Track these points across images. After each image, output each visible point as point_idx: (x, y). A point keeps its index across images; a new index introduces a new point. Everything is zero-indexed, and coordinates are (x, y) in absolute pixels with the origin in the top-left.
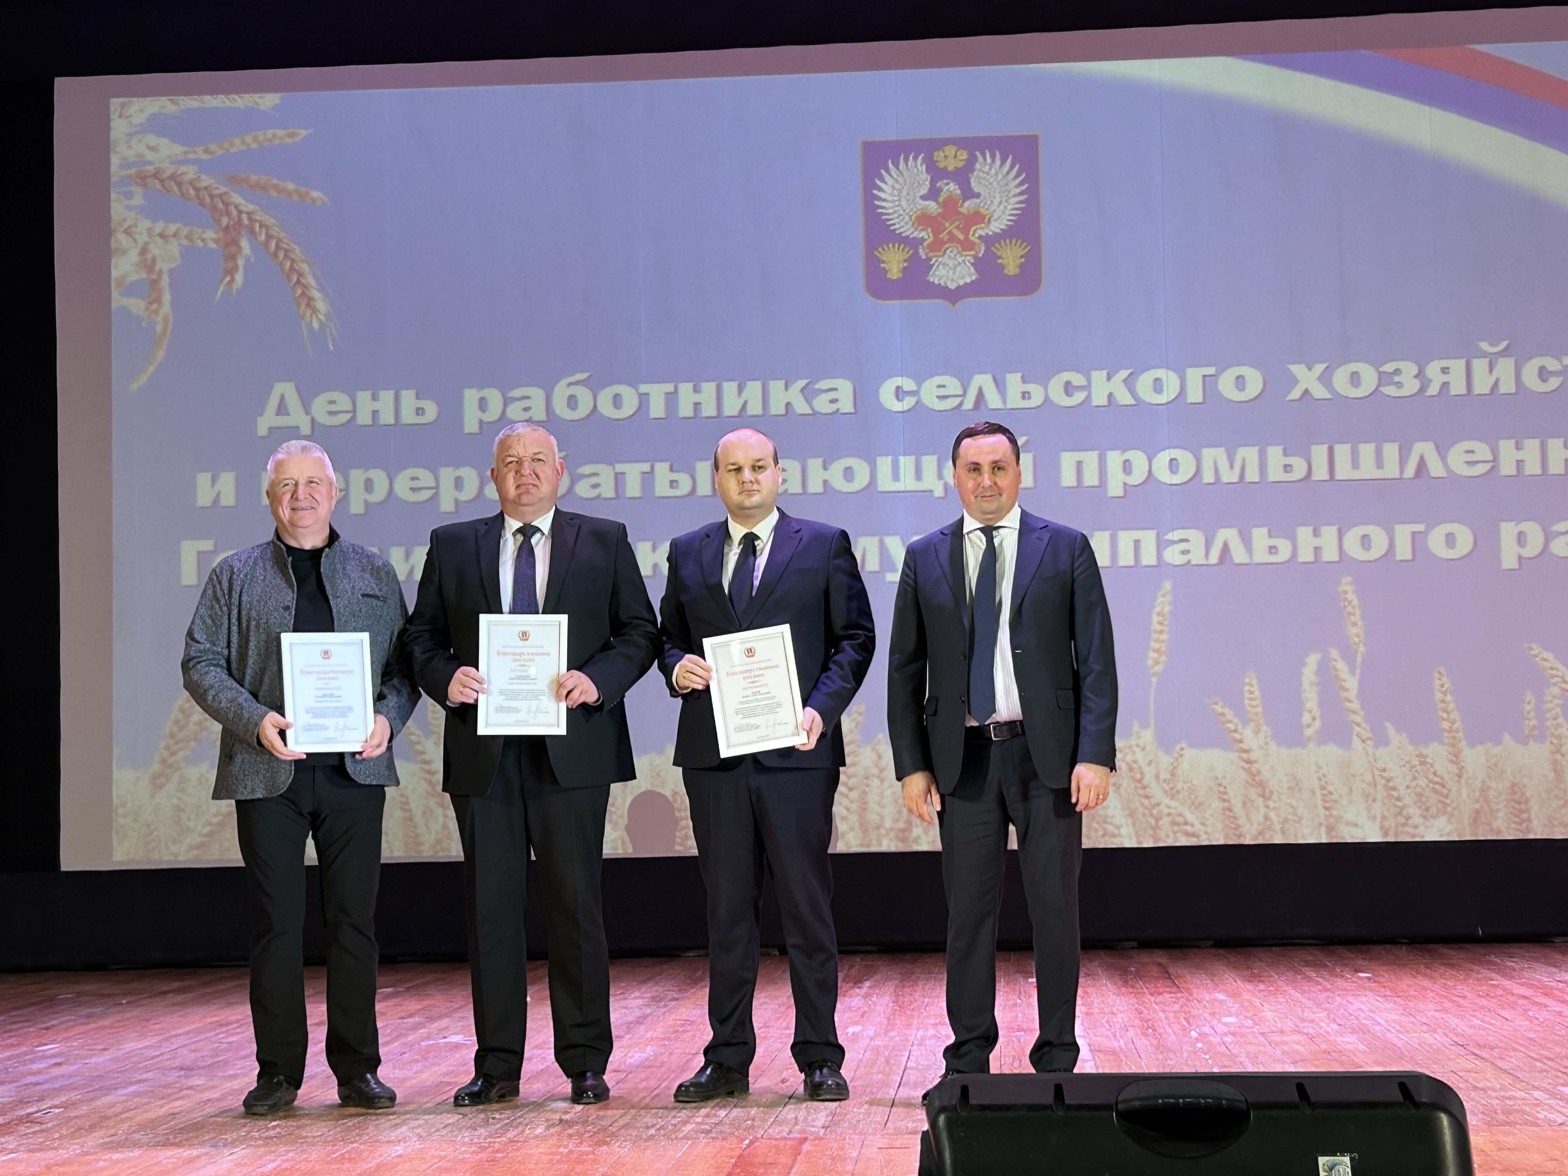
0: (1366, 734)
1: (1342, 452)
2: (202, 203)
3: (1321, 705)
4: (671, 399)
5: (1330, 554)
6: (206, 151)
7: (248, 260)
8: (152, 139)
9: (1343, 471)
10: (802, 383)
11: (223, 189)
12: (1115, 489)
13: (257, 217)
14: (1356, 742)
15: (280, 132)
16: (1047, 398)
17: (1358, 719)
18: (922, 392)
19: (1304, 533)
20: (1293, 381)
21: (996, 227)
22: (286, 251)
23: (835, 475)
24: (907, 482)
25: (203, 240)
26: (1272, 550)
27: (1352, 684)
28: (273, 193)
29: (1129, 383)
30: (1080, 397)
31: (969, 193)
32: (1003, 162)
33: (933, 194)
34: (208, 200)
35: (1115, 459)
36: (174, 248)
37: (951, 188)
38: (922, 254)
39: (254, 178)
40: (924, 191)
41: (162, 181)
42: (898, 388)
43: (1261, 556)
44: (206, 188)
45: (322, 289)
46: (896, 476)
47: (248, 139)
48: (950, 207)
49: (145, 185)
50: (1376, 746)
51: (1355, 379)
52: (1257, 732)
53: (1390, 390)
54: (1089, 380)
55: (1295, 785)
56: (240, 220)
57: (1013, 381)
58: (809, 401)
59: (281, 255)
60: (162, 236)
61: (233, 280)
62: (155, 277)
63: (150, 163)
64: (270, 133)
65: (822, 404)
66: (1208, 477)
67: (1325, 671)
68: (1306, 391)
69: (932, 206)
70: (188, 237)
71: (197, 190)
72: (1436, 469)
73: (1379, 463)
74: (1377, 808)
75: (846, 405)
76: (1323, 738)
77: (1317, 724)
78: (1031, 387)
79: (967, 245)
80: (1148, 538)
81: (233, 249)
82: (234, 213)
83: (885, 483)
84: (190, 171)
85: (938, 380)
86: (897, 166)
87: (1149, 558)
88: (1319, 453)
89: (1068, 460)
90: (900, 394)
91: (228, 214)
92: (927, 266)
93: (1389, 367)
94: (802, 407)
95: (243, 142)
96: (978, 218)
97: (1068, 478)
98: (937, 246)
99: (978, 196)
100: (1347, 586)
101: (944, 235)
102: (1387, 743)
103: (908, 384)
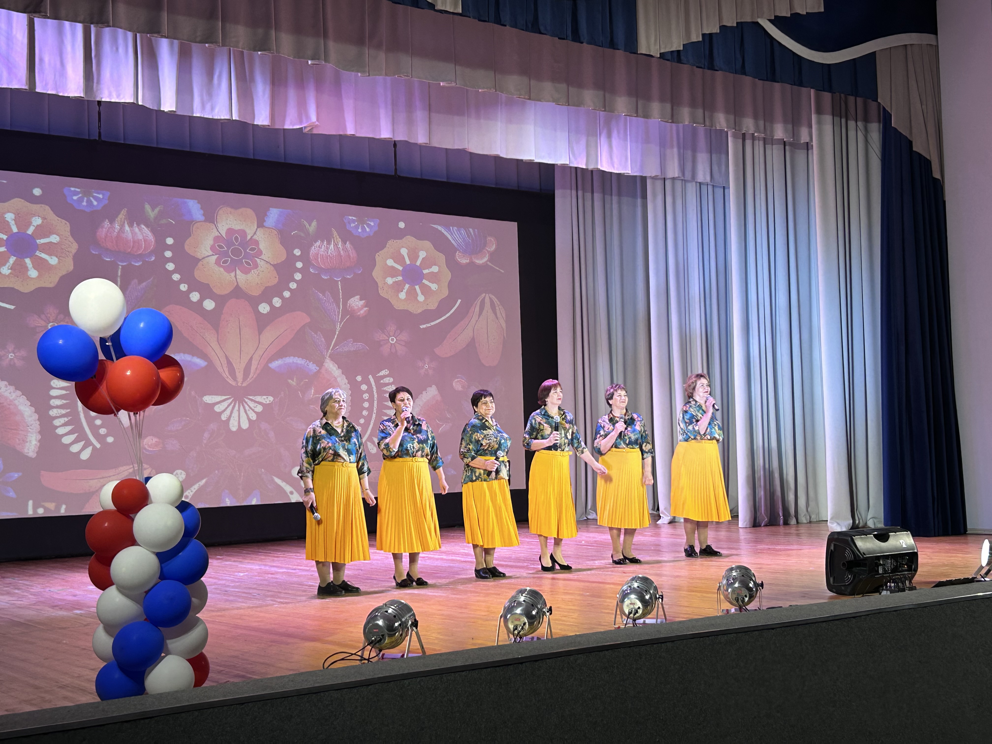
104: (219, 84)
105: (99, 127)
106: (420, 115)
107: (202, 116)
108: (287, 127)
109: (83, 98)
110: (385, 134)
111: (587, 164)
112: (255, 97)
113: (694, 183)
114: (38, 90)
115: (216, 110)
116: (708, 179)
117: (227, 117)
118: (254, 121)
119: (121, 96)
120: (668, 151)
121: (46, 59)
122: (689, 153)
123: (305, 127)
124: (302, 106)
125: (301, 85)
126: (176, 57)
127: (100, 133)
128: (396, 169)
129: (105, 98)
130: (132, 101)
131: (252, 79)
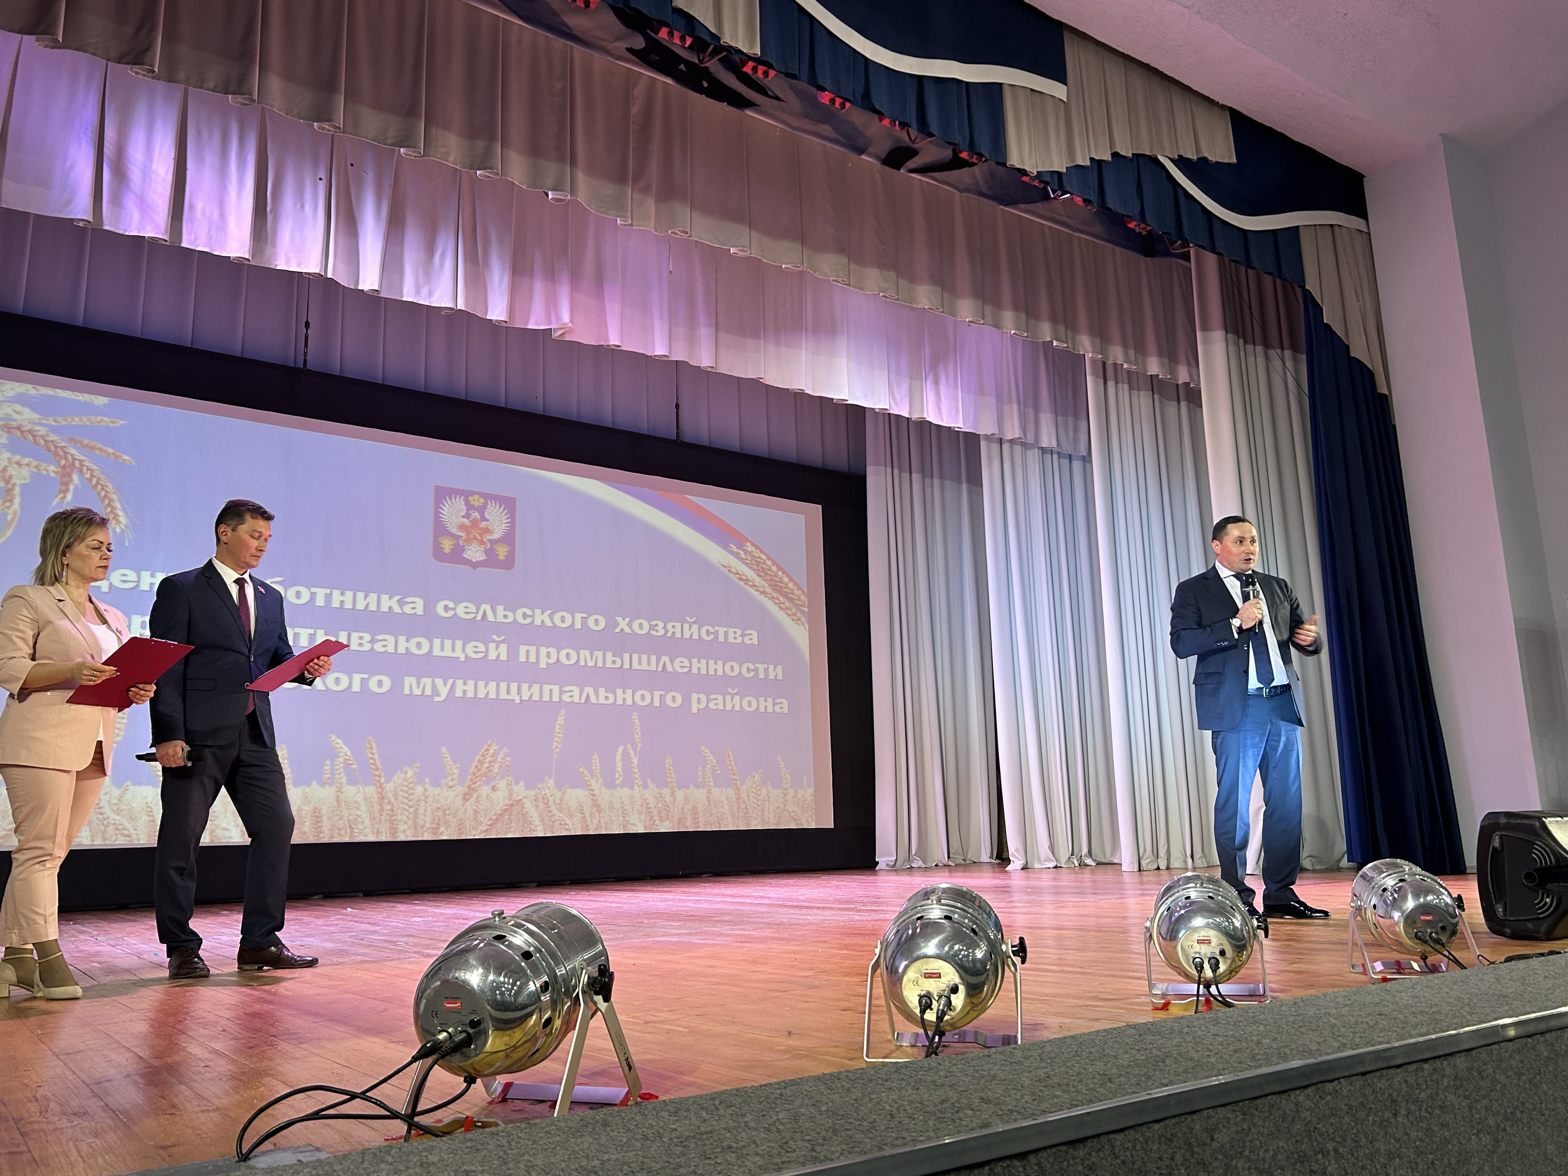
0: (640, 783)
1: (635, 657)
2: (49, 450)
3: (623, 769)
4: (328, 597)
5: (629, 702)
6: (55, 421)
7: (76, 487)
8: (19, 408)
9: (635, 666)
10: (398, 597)
11: (64, 444)
12: (543, 665)
13: (86, 464)
14: (636, 786)
15: (106, 419)
16: (515, 620)
17: (637, 776)
18: (457, 610)
19: (619, 691)
20: (618, 624)
21: (496, 536)
22: (103, 486)
23: (412, 645)
24: (448, 652)
25: (47, 470)
26: (607, 698)
27: (635, 760)
28: (98, 452)
29: (551, 616)
30: (529, 620)
31: (484, 519)
32: (500, 507)
33: (467, 516)
34: (53, 448)
35: (543, 650)
36: (25, 472)
37: (476, 515)
38: (461, 543)
39: (86, 442)
40: (463, 514)
41: (22, 432)
42: (446, 606)
43: (602, 701)
44: (52, 442)
45: (124, 510)
46: (442, 649)
47: (84, 419)
48: (475, 523)
49: (9, 432)
50: (643, 789)
51: (641, 626)
52: (597, 782)
53: (654, 633)
54: (533, 613)
55: (611, 807)
56: (73, 464)
57: (500, 609)
58: (401, 606)
59: (99, 487)
60: (18, 464)
61: (65, 497)
62: (10, 486)
63: (14, 420)
64: (99, 419)
65: (407, 609)
66: (582, 663)
67: (625, 754)
68: (622, 629)
69: (466, 521)
70: (36, 467)
71: (46, 441)
72: (669, 668)
73: (649, 664)
74: (643, 817)
75: (420, 611)
76: (623, 785)
77: (621, 778)
78: (508, 613)
79: (482, 543)
80: (556, 689)
81: (67, 479)
82: (70, 458)
83: (437, 652)
84: (42, 431)
85: (465, 604)
86: (451, 499)
87: (556, 698)
88: (626, 656)
89: (523, 649)
90: (446, 609)
91: (66, 459)
92: (463, 549)
93: (653, 623)
94: (397, 609)
95: (81, 420)
96: (487, 531)
97: (522, 658)
98: (468, 541)
99: (488, 520)
100: (635, 716)
101: (471, 536)
102: (648, 787)
103: (451, 605)
104: (442, 265)
105: (305, 354)
106: (704, 333)
107: (415, 301)
108: (530, 327)
109: (249, 260)
110: (659, 350)
111: (910, 413)
112: (489, 288)
113: (1036, 450)
114: (184, 244)
115: (436, 296)
116: (1054, 444)
117: (450, 305)
118: (486, 313)
119: (303, 265)
120: (1006, 408)
121: (199, 206)
122: (1031, 412)
123: (555, 330)
124: (552, 304)
125: (551, 276)
126: (383, 225)
127: (305, 360)
128: (678, 433)
129: (281, 265)
130: (317, 271)
131: (486, 262)
